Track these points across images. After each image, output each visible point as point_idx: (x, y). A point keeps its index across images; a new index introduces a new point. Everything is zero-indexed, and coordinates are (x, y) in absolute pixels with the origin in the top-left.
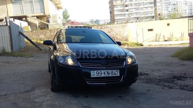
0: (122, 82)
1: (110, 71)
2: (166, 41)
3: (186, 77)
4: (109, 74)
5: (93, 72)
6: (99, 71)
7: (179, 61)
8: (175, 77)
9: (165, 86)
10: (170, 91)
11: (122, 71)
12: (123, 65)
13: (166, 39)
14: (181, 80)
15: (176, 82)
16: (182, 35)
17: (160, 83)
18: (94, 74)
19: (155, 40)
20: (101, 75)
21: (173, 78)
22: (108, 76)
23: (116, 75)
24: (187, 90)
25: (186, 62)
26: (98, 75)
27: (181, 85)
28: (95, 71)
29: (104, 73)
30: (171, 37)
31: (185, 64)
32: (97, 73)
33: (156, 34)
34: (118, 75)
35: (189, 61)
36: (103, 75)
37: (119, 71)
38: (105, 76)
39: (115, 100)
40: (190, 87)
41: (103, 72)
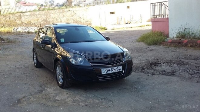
0: (124, 75)
1: (116, 68)
2: (127, 24)
3: (159, 62)
4: (115, 70)
5: (103, 70)
6: (108, 69)
7: (146, 46)
8: (152, 64)
9: (148, 73)
10: (154, 77)
11: (124, 66)
12: (123, 61)
13: (127, 22)
14: (157, 66)
15: (155, 68)
16: (141, 17)
17: (144, 71)
18: (104, 71)
19: (117, 23)
20: (109, 71)
21: (151, 65)
22: (115, 72)
23: (120, 71)
24: (166, 75)
25: (153, 47)
26: (107, 72)
27: (160, 71)
28: (105, 69)
29: (112, 70)
30: (131, 20)
31: (153, 50)
32: (107, 70)
33: (118, 17)
34: (121, 70)
35: (155, 46)
36: (111, 72)
37: (122, 66)
38: (113, 72)
39: (120, 90)
40: (167, 72)
41: (110, 69)
